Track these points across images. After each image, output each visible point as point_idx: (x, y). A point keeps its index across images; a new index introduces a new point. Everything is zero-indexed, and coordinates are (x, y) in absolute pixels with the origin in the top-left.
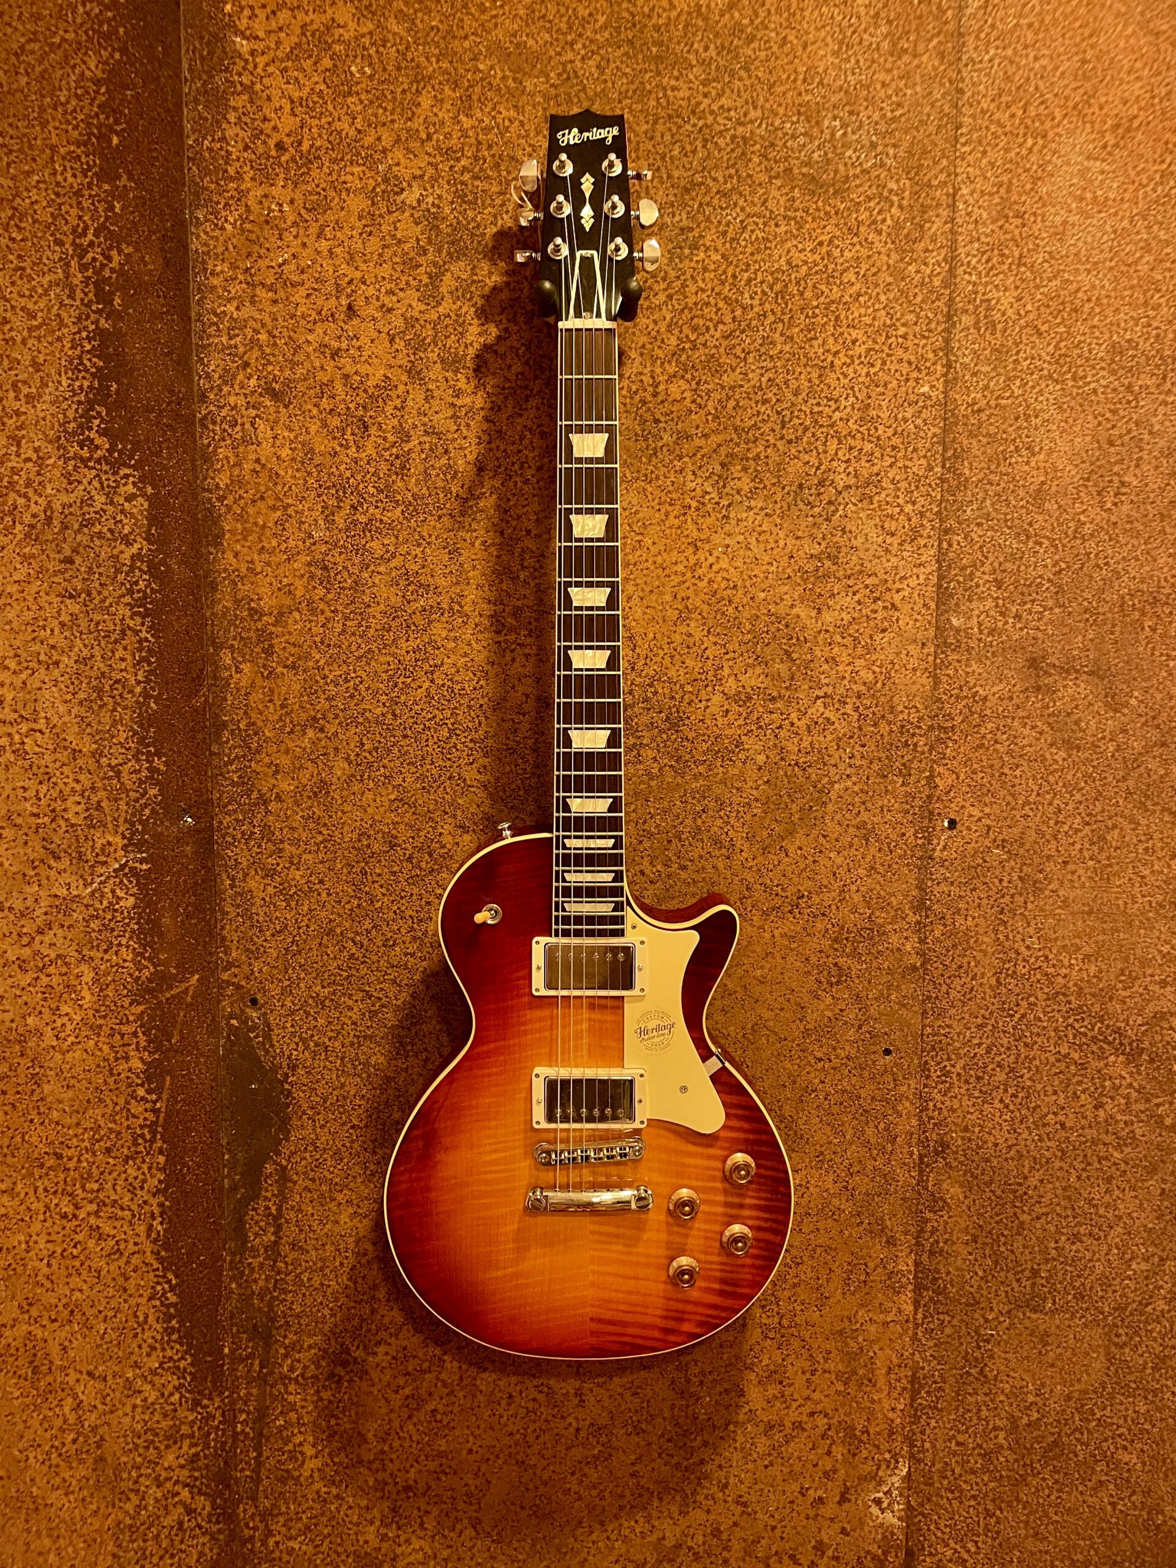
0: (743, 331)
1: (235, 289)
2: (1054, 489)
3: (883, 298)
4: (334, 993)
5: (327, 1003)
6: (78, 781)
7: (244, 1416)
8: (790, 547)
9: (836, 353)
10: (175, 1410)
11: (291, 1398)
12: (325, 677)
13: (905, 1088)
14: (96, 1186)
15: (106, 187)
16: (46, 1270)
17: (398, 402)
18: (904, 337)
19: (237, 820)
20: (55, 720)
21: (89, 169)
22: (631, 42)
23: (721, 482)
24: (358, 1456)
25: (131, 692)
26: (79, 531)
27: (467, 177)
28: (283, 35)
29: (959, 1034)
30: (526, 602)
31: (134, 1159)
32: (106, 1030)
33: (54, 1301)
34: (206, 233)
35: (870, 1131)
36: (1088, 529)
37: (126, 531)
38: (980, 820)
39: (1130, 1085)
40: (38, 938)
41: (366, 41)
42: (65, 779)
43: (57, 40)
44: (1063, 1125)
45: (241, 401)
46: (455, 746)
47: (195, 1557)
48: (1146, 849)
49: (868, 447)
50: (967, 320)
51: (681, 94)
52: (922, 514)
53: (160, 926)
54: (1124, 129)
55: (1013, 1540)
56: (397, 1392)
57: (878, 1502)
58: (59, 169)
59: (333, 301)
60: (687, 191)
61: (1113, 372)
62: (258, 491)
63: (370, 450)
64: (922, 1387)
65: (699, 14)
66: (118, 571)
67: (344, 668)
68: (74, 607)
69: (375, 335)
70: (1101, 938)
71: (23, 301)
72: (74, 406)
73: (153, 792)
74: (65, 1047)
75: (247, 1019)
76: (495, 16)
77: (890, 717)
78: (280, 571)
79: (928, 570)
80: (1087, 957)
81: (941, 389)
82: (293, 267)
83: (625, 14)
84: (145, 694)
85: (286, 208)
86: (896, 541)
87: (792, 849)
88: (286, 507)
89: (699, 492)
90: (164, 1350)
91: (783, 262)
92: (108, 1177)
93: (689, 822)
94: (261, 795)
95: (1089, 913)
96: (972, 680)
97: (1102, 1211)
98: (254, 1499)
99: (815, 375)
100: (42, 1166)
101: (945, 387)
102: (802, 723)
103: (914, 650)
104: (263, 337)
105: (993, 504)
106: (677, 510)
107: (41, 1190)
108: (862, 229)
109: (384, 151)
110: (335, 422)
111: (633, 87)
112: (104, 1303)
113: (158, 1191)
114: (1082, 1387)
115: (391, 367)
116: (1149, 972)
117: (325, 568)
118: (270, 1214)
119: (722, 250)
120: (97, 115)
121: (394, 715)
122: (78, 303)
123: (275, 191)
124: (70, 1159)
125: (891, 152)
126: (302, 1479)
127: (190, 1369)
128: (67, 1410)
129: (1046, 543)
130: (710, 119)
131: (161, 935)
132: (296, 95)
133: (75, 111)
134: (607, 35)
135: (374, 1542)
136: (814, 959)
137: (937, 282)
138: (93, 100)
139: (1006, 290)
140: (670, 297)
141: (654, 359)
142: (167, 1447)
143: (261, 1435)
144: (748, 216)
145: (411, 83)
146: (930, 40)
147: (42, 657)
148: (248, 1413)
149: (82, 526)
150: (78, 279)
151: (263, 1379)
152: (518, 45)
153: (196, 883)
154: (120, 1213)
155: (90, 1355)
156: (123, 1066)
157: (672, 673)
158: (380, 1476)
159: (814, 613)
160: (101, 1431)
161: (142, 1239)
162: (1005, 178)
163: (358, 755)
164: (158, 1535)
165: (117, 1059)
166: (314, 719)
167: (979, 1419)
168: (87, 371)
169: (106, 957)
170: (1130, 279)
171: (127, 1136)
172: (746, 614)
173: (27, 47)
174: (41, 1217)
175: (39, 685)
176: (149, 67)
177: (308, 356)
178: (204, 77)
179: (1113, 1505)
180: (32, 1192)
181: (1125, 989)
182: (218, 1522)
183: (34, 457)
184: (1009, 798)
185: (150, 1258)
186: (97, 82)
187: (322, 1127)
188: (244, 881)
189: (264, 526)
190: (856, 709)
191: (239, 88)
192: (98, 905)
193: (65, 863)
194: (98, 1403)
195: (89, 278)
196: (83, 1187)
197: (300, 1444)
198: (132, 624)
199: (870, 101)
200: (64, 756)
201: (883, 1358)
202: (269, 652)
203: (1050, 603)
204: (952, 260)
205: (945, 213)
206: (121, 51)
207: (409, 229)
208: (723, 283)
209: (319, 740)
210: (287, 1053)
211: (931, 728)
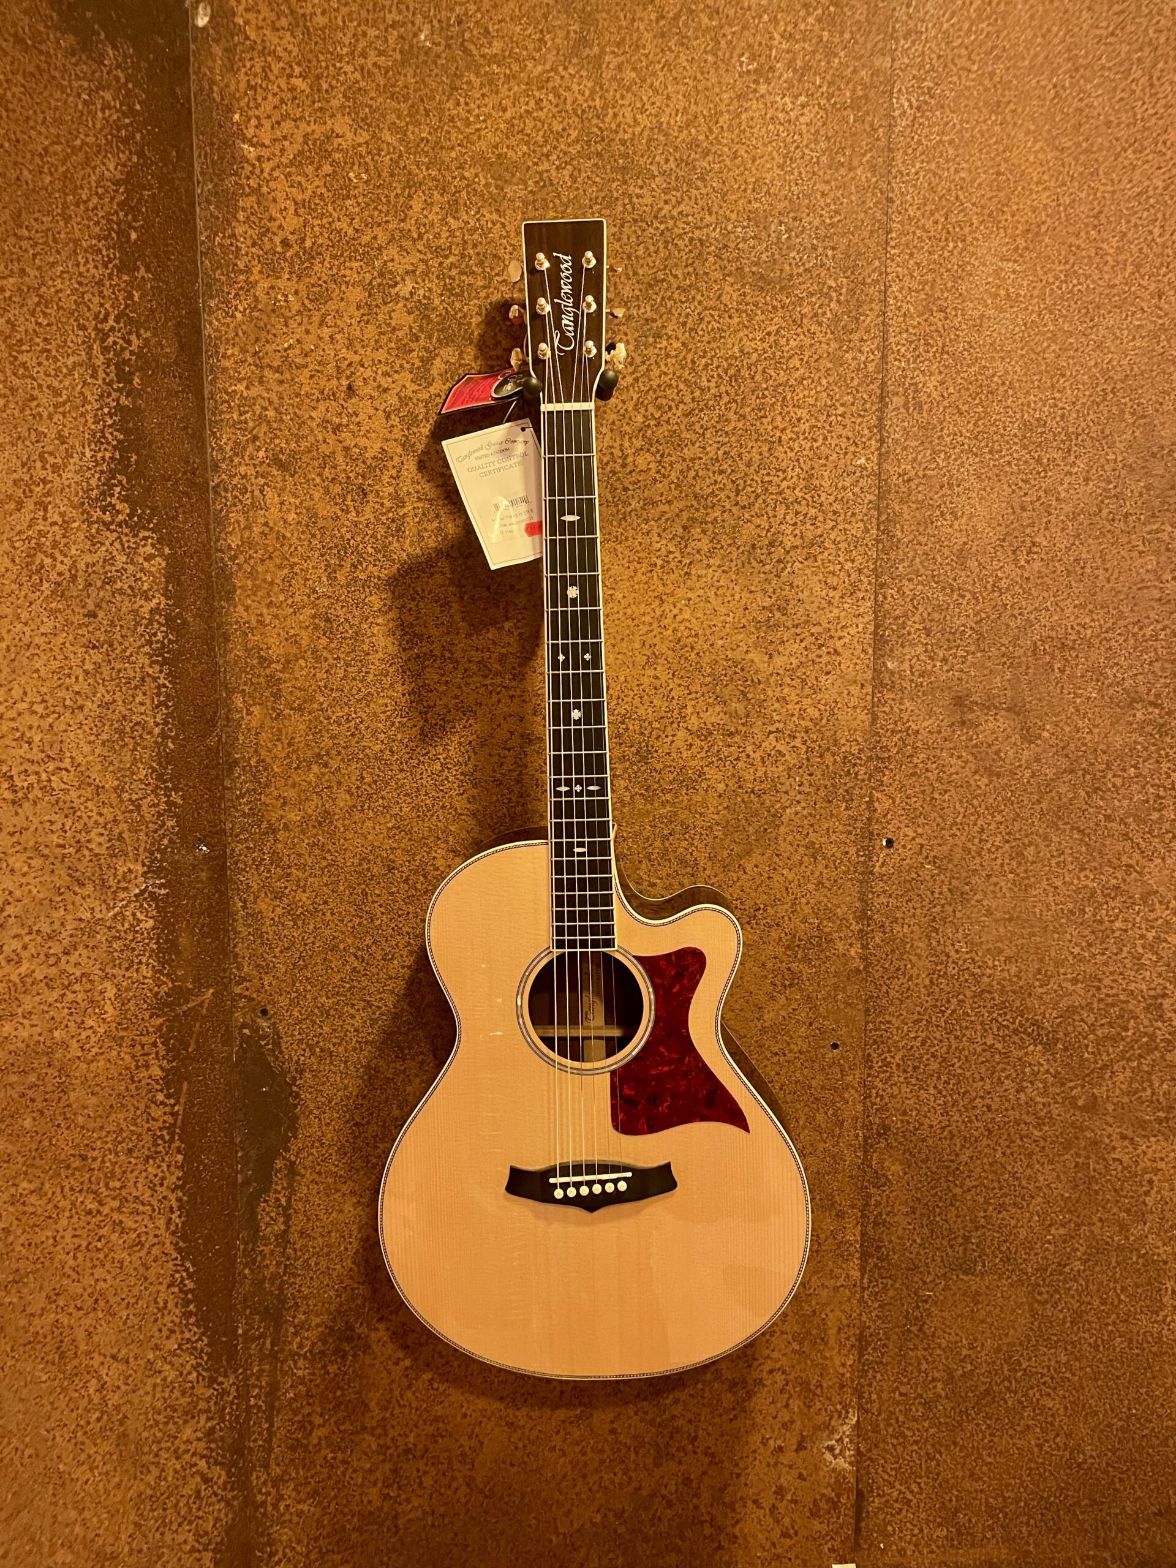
0: (701, 410)
1: (244, 371)
2: (974, 549)
3: (824, 382)
4: (338, 1003)
5: (332, 1012)
6: (101, 815)
7: (257, 1391)
8: (744, 600)
9: (783, 430)
10: (193, 1388)
11: (300, 1373)
12: (328, 718)
13: (850, 1078)
14: (118, 1184)
15: (126, 278)
16: (71, 1263)
17: (394, 472)
18: (843, 415)
19: (248, 848)
20: (79, 759)
21: (110, 261)
22: (599, 155)
23: (683, 542)
24: (363, 1424)
25: (150, 733)
26: (102, 588)
27: (454, 272)
28: (287, 143)
29: (898, 1028)
30: (511, 649)
31: (154, 1158)
32: (127, 1042)
33: (80, 1291)
34: (218, 320)
35: (820, 1117)
36: (1003, 584)
37: (145, 588)
38: (913, 839)
39: (1047, 1071)
40: (64, 959)
41: (363, 150)
42: (91, 812)
43: (78, 142)
44: (989, 1108)
45: (251, 471)
46: (447, 778)
47: (211, 1524)
48: (1058, 864)
49: (812, 511)
50: (898, 401)
51: (645, 201)
52: (860, 570)
53: (177, 946)
54: (1033, 233)
55: (952, 1481)
56: (397, 1364)
57: (831, 1449)
58: (82, 261)
59: (334, 382)
60: (651, 286)
61: (1025, 447)
62: (266, 551)
63: (369, 515)
64: (868, 1344)
65: (660, 130)
66: (138, 624)
67: (346, 709)
68: (98, 658)
69: (372, 411)
70: (1021, 941)
71: (49, 379)
72: (97, 476)
73: (170, 823)
74: (89, 1057)
75: (258, 1028)
76: (478, 130)
77: (834, 749)
78: (288, 623)
79: (867, 619)
80: (1008, 959)
81: (875, 460)
82: (297, 351)
83: (595, 130)
84: (164, 735)
85: (291, 298)
86: (837, 594)
87: (749, 867)
88: (292, 566)
89: (663, 552)
90: (182, 1332)
91: (736, 349)
92: (129, 1175)
93: (658, 844)
94: (270, 825)
95: (1010, 920)
96: (905, 716)
97: (1024, 1183)
98: (266, 1466)
99: (765, 448)
100: (68, 1167)
101: (879, 459)
102: (757, 755)
103: (855, 690)
104: (271, 413)
105: (921, 563)
106: (645, 567)
107: (67, 1189)
108: (805, 321)
109: (380, 248)
110: (337, 489)
111: (602, 194)
112: (126, 1290)
113: (177, 1187)
114: (1008, 1340)
115: (387, 440)
116: (1062, 971)
117: (328, 620)
118: (280, 1206)
119: (682, 339)
120: (116, 212)
121: (391, 751)
122: (100, 382)
123: (280, 283)
124: (94, 1159)
125: (830, 253)
126: (311, 1448)
127: (207, 1349)
128: (91, 1391)
129: (968, 595)
130: (671, 223)
131: (178, 953)
132: (300, 197)
133: (96, 208)
134: (578, 147)
135: (377, 1503)
136: (769, 965)
137: (871, 367)
138: (113, 198)
139: (932, 374)
140: (636, 380)
141: (622, 437)
142: (186, 1422)
143: (272, 1407)
144: (706, 309)
145: (404, 189)
146: (864, 155)
147: (68, 702)
148: (261, 1388)
149: (104, 583)
150: (99, 361)
151: (274, 1356)
152: (499, 156)
153: (211, 906)
154: (141, 1208)
155: (114, 1338)
156: (143, 1073)
157: (641, 711)
158: (381, 1442)
159: (766, 658)
160: (124, 1409)
161: (162, 1231)
162: (929, 277)
163: (358, 788)
164: (177, 1504)
165: (137, 1067)
166: (319, 755)
167: (920, 1371)
168: (109, 443)
169: (128, 974)
170: (1039, 365)
171: (147, 1137)
172: (706, 659)
173: (51, 149)
174: (67, 1214)
175: (63, 727)
176: (165, 170)
177: (312, 431)
178: (216, 180)
179: (1039, 1446)
180: (59, 1191)
181: (1041, 986)
182: (232, 1489)
183: (60, 522)
184: (939, 820)
185: (169, 1248)
186: (117, 183)
187: (327, 1125)
188: (255, 902)
189: (272, 583)
190: (804, 743)
191: (247, 190)
192: (120, 927)
193: (89, 889)
194: (120, 1383)
195: (111, 360)
196: (107, 1186)
197: (309, 1415)
198: (150, 671)
199: (812, 209)
200: (89, 792)
201: (834, 1318)
202: (277, 695)
203: (973, 648)
204: (884, 348)
205: (876, 307)
206: (136, 153)
207: (402, 318)
208: (683, 368)
209: (324, 774)
210: (295, 1058)
211: (870, 758)
